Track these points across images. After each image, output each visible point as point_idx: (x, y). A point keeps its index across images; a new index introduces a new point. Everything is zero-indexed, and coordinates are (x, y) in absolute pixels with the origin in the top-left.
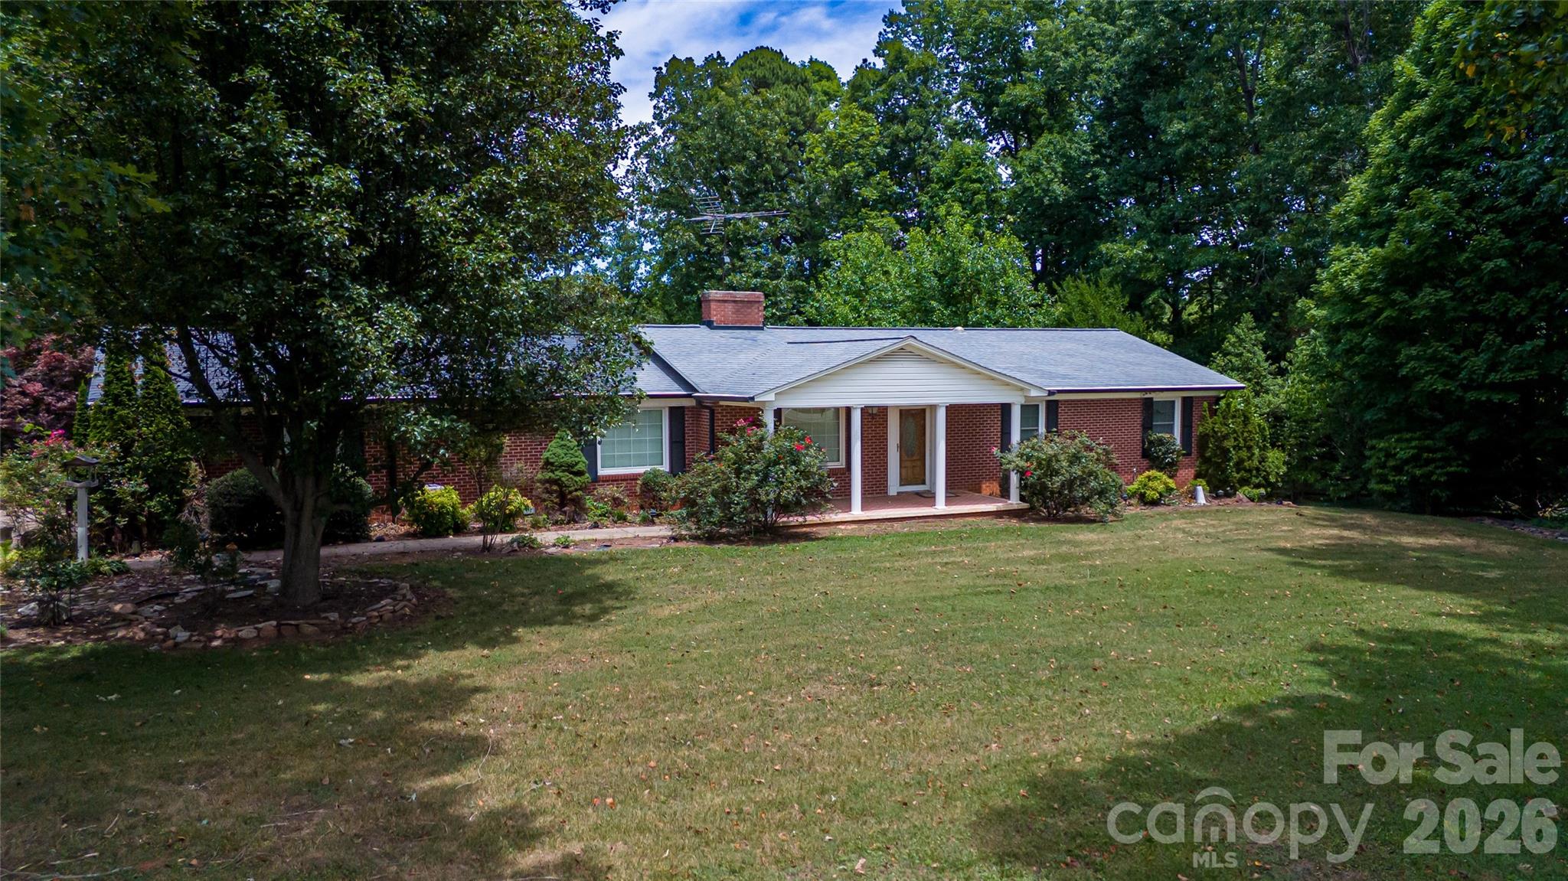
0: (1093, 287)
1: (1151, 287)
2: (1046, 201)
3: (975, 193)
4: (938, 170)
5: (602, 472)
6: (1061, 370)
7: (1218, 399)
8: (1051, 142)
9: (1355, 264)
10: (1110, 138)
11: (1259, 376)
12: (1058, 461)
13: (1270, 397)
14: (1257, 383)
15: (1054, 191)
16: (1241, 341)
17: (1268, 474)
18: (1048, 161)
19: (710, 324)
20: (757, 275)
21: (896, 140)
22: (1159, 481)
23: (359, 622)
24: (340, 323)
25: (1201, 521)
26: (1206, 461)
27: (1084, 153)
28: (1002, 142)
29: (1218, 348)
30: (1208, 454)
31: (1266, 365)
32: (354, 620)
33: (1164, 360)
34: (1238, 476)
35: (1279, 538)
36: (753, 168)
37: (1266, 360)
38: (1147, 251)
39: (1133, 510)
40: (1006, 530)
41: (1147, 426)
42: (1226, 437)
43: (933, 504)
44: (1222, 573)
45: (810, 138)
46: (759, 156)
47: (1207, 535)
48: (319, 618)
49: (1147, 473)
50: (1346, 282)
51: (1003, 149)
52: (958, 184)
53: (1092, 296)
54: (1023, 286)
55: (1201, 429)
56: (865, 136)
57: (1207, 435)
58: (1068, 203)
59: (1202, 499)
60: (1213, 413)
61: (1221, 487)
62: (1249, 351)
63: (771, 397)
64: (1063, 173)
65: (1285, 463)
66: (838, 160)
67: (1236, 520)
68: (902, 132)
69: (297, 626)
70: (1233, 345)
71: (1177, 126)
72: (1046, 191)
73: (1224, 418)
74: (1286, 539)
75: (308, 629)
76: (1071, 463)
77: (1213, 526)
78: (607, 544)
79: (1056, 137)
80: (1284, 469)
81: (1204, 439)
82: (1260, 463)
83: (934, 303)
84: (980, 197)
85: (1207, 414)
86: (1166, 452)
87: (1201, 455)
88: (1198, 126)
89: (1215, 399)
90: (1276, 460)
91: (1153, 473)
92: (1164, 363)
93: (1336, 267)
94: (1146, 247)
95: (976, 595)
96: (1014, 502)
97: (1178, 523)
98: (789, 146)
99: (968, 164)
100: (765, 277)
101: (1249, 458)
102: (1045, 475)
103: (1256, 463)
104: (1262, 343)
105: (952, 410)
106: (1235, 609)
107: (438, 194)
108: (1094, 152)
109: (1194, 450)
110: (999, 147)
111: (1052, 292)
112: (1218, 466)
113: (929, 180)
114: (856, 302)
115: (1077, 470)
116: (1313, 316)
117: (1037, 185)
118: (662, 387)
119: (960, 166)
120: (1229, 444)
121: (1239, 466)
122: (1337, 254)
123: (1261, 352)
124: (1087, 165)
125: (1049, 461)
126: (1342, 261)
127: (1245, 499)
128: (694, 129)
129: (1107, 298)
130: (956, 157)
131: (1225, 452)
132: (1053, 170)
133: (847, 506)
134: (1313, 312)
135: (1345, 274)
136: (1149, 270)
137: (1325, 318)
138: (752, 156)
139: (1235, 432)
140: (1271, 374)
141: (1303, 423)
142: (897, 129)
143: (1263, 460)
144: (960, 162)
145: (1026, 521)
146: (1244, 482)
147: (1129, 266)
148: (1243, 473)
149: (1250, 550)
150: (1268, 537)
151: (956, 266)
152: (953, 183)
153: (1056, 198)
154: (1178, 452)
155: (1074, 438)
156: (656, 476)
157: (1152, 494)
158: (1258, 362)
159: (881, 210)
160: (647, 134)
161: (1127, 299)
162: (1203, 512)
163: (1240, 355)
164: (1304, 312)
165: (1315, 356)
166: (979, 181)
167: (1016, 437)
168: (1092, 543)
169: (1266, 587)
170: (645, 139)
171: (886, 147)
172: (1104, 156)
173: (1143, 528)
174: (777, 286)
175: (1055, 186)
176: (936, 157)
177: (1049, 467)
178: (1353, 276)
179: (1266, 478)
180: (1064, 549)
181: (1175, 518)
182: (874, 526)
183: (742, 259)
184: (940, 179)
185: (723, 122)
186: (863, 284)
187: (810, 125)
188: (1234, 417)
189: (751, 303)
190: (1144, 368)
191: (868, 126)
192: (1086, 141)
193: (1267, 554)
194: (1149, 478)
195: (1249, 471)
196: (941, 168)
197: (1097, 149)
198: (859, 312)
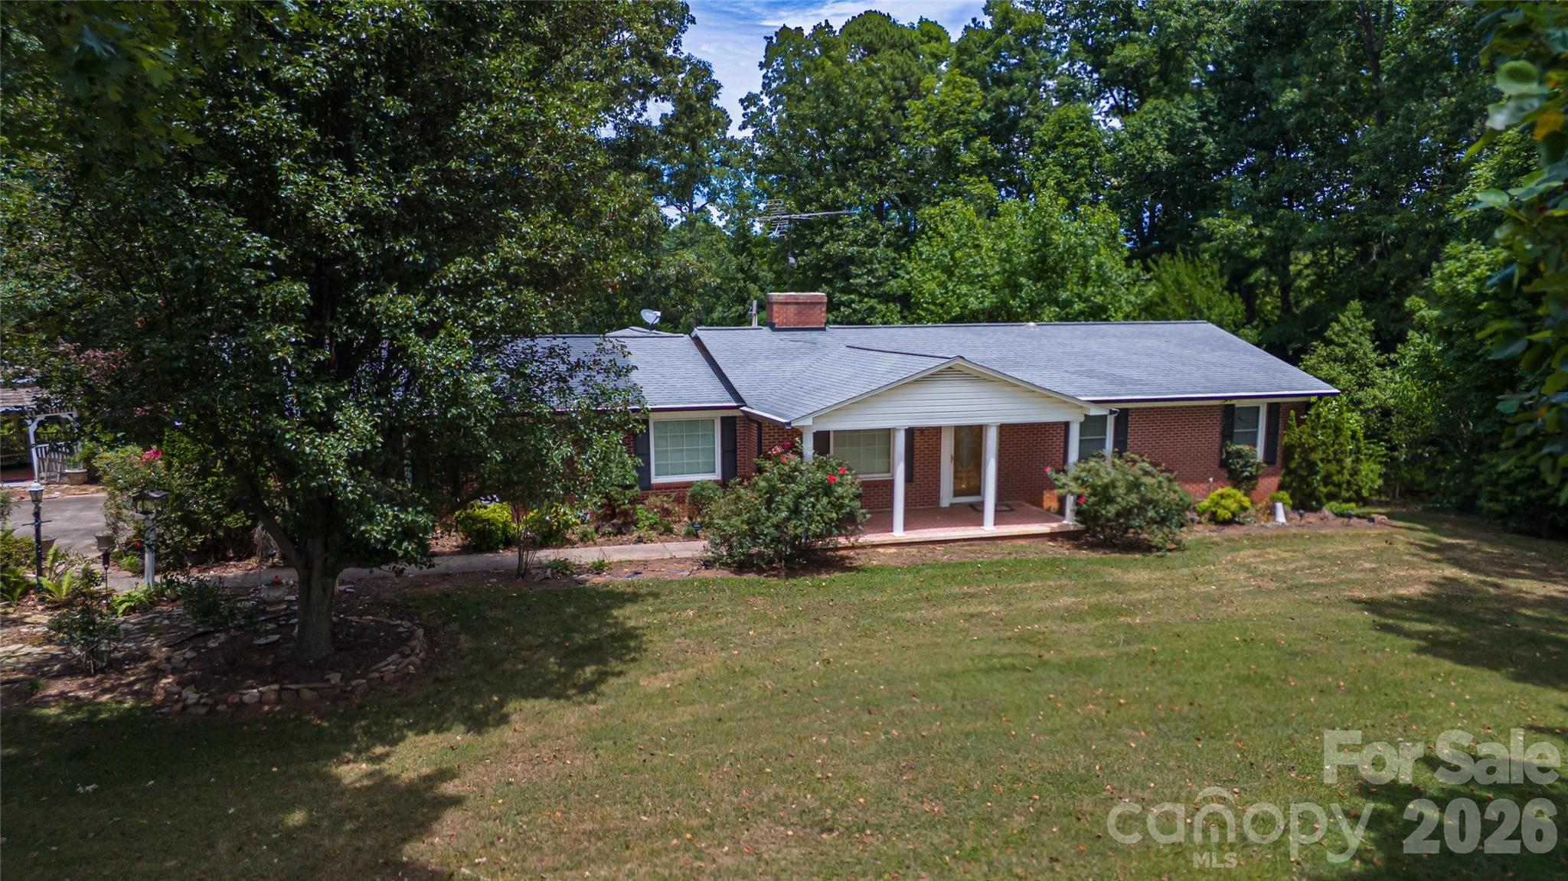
0: (1190, 267)
1: (1254, 264)
2: (1148, 169)
3: (1078, 157)
4: (1040, 134)
5: (656, 480)
6: (1135, 374)
7: (1308, 406)
8: (1156, 108)
9: (1473, 265)
10: (1219, 104)
11: (1363, 367)
12: (1114, 487)
13: (1376, 392)
14: (1362, 376)
15: (1157, 159)
16: (1347, 330)
17: (1360, 488)
18: (1153, 127)
19: (772, 327)
20: (854, 242)
21: (1000, 103)
22: (1234, 497)
23: (358, 685)
24: (287, 436)
25: (1272, 553)
26: (1290, 472)
27: (1190, 120)
28: (1112, 101)
29: (1320, 335)
30: (1293, 465)
31: (1373, 356)
32: (354, 683)
33: (1252, 359)
34: (1325, 490)
35: (1355, 582)
36: (855, 135)
37: (1375, 350)
38: (1251, 226)
39: (1199, 533)
40: (1053, 563)
41: (1227, 435)
42: (1313, 449)
43: (980, 522)
44: (1273, 644)
45: (912, 105)
46: (861, 124)
47: (1275, 576)
48: (322, 680)
49: (1220, 491)
50: (1461, 284)
51: (1112, 107)
52: (1060, 149)
53: (1188, 275)
54: (1113, 264)
55: (1286, 439)
56: (969, 103)
57: (1292, 446)
58: (1169, 173)
59: (1281, 518)
60: (1300, 422)
61: (1304, 502)
62: (1354, 342)
63: (809, 422)
64: (1167, 140)
65: (1380, 476)
66: (939, 126)
67: (1314, 551)
68: (1006, 96)
69: (297, 691)
70: (1337, 335)
71: (1291, 95)
72: (1148, 159)
73: (1312, 428)
74: (1363, 584)
75: (307, 694)
76: (1129, 491)
77: (1284, 561)
78: (639, 567)
79: (1162, 103)
80: (1380, 482)
81: (1289, 450)
82: (1351, 475)
83: (1023, 280)
84: (1083, 162)
85: (1294, 423)
86: (1245, 465)
87: (1286, 463)
88: (1312, 94)
89: (1304, 405)
90: (1370, 474)
91: (1227, 490)
92: (1252, 364)
93: (1450, 266)
94: (1250, 222)
95: (989, 670)
96: (1069, 522)
97: (1245, 555)
98: (893, 112)
99: (1072, 128)
100: (862, 245)
101: (1339, 472)
102: (1099, 503)
103: (1347, 477)
104: (1370, 332)
105: (1005, 430)
106: (1272, 709)
107: (400, 293)
108: (1201, 119)
109: (1279, 460)
110: (1108, 106)
111: (1147, 269)
112: (1303, 479)
113: (1032, 143)
114: (944, 277)
115: (1134, 499)
116: (1423, 317)
117: (1139, 153)
118: (714, 397)
119: (1064, 131)
120: (1315, 457)
121: (1327, 480)
122: (1453, 252)
123: (1368, 343)
124: (1193, 132)
125: (1106, 487)
126: (1459, 260)
127: (1331, 516)
128: (800, 99)
129: (1204, 277)
130: (1059, 121)
131: (1311, 466)
132: (1157, 136)
133: (889, 527)
134: (1423, 312)
135: (1462, 275)
136: (1253, 246)
137: (1437, 319)
138: (853, 125)
139: (1324, 443)
140: (1378, 365)
141: (1413, 421)
142: (1004, 94)
143: (1355, 472)
144: (1063, 127)
145: (1079, 547)
146: (1331, 497)
147: (1231, 243)
148: (1331, 488)
149: (1315, 604)
150: (1342, 582)
151: (1047, 243)
152: (1056, 147)
153: (1159, 166)
154: (1259, 464)
155: (1134, 462)
156: (703, 489)
157: (1224, 514)
158: (1365, 353)
159: (979, 176)
160: (755, 104)
161: (1226, 279)
162: (1277, 539)
163: (1343, 345)
164: (1412, 312)
165: (1425, 358)
166: (1083, 145)
167: (1073, 455)
168: (1141, 587)
169: (1319, 670)
170: (754, 110)
171: (988, 111)
172: (1211, 123)
173: (1205, 563)
174: (873, 254)
175: (1159, 154)
176: (1040, 120)
177: (1105, 495)
178: (1469, 278)
179: (1358, 493)
180: (1106, 597)
181: (1244, 548)
182: (914, 550)
183: (840, 227)
184: (1042, 143)
185: (829, 90)
186: (952, 258)
187: (915, 92)
188: (1324, 427)
189: (813, 304)
190: (1227, 370)
191: (970, 92)
192: (1192, 108)
193: (1336, 613)
194: (1222, 496)
195: (1339, 485)
196: (1044, 131)
197: (1204, 117)
198: (946, 288)
